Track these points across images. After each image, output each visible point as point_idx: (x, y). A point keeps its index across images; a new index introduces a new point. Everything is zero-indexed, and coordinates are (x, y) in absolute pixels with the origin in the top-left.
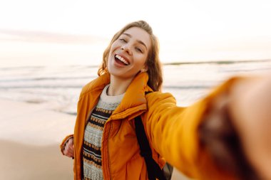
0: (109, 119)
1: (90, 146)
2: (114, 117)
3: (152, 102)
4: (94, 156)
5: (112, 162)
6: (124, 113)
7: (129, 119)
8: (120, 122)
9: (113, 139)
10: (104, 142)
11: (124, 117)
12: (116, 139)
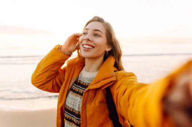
0: (86, 90)
1: (71, 110)
2: (91, 87)
3: (119, 78)
4: (75, 119)
5: (88, 123)
6: (99, 84)
7: (103, 89)
8: (96, 91)
9: (90, 104)
10: (82, 107)
11: (98, 87)
12: (93, 104)
